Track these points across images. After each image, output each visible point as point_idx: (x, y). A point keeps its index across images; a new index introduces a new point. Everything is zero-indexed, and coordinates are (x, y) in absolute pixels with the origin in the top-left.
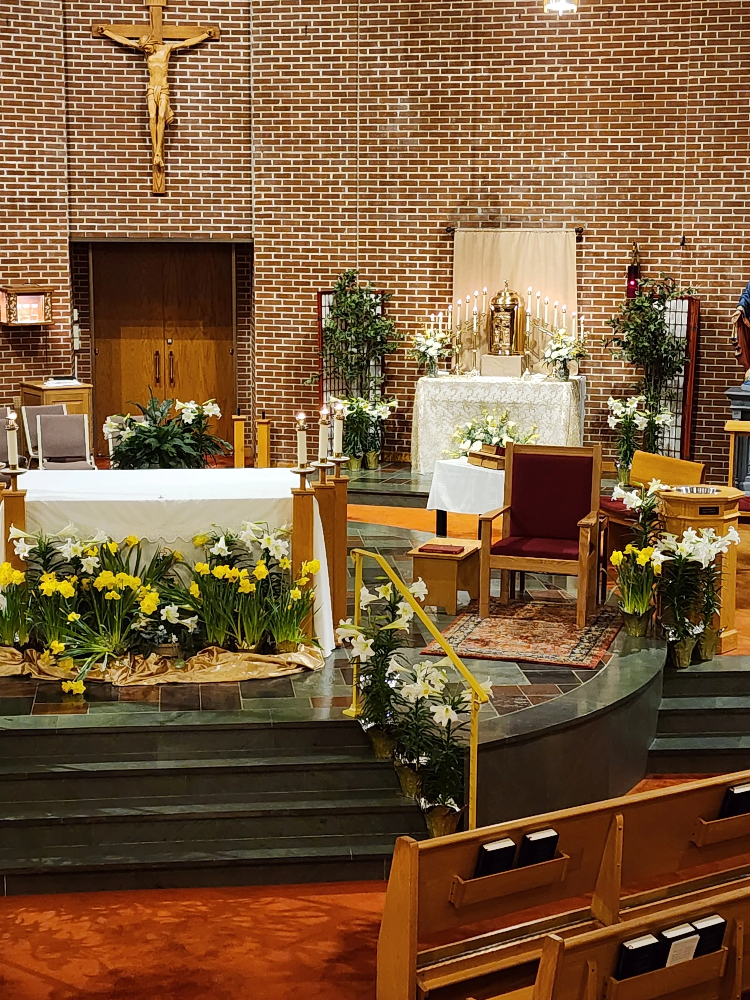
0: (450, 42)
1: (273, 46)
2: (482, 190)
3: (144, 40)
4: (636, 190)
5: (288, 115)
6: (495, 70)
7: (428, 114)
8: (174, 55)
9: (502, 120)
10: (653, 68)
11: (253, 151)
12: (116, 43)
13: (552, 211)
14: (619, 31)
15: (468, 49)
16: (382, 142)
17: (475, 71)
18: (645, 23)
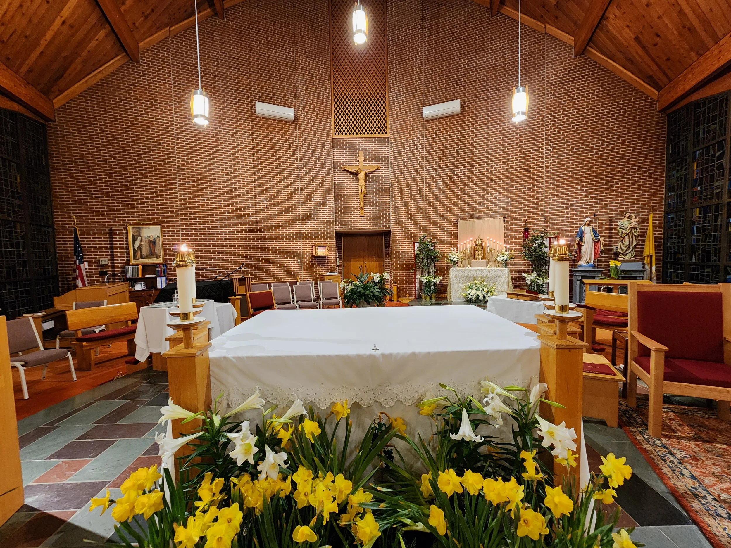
0: (455, 161)
1: (396, 169)
2: (468, 207)
3: (357, 169)
4: (525, 203)
5: (402, 190)
6: (471, 169)
7: (448, 185)
8: (366, 175)
9: (474, 184)
10: (530, 161)
11: (391, 202)
12: (350, 172)
13: (493, 212)
14: (517, 150)
15: (462, 163)
16: (433, 195)
17: (464, 170)
18: (527, 146)
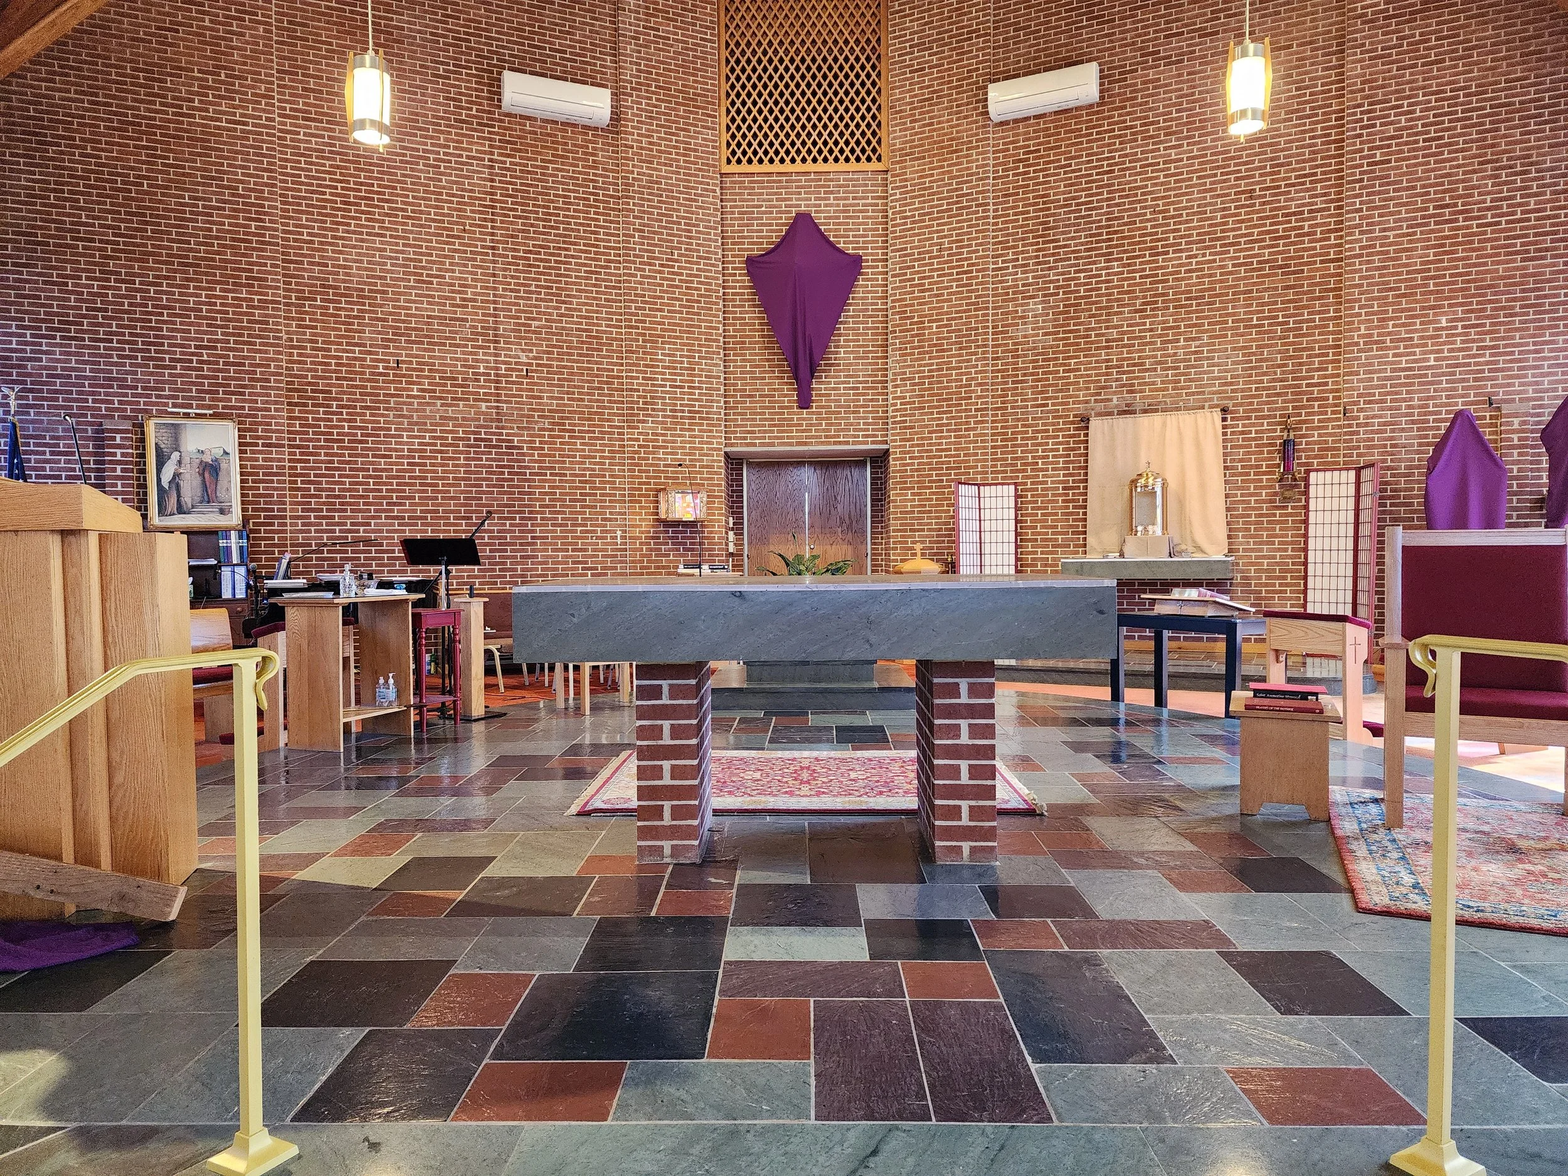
0: (1082, 244)
1: (908, 267)
2: (1117, 380)
4: (1286, 365)
5: (924, 328)
6: (1129, 265)
7: (1060, 313)
9: (1136, 311)
10: (1302, 242)
11: (890, 365)
13: (1193, 394)
14: (1264, 211)
15: (1101, 248)
16: (1015, 344)
17: (1107, 268)
18: (1292, 199)
